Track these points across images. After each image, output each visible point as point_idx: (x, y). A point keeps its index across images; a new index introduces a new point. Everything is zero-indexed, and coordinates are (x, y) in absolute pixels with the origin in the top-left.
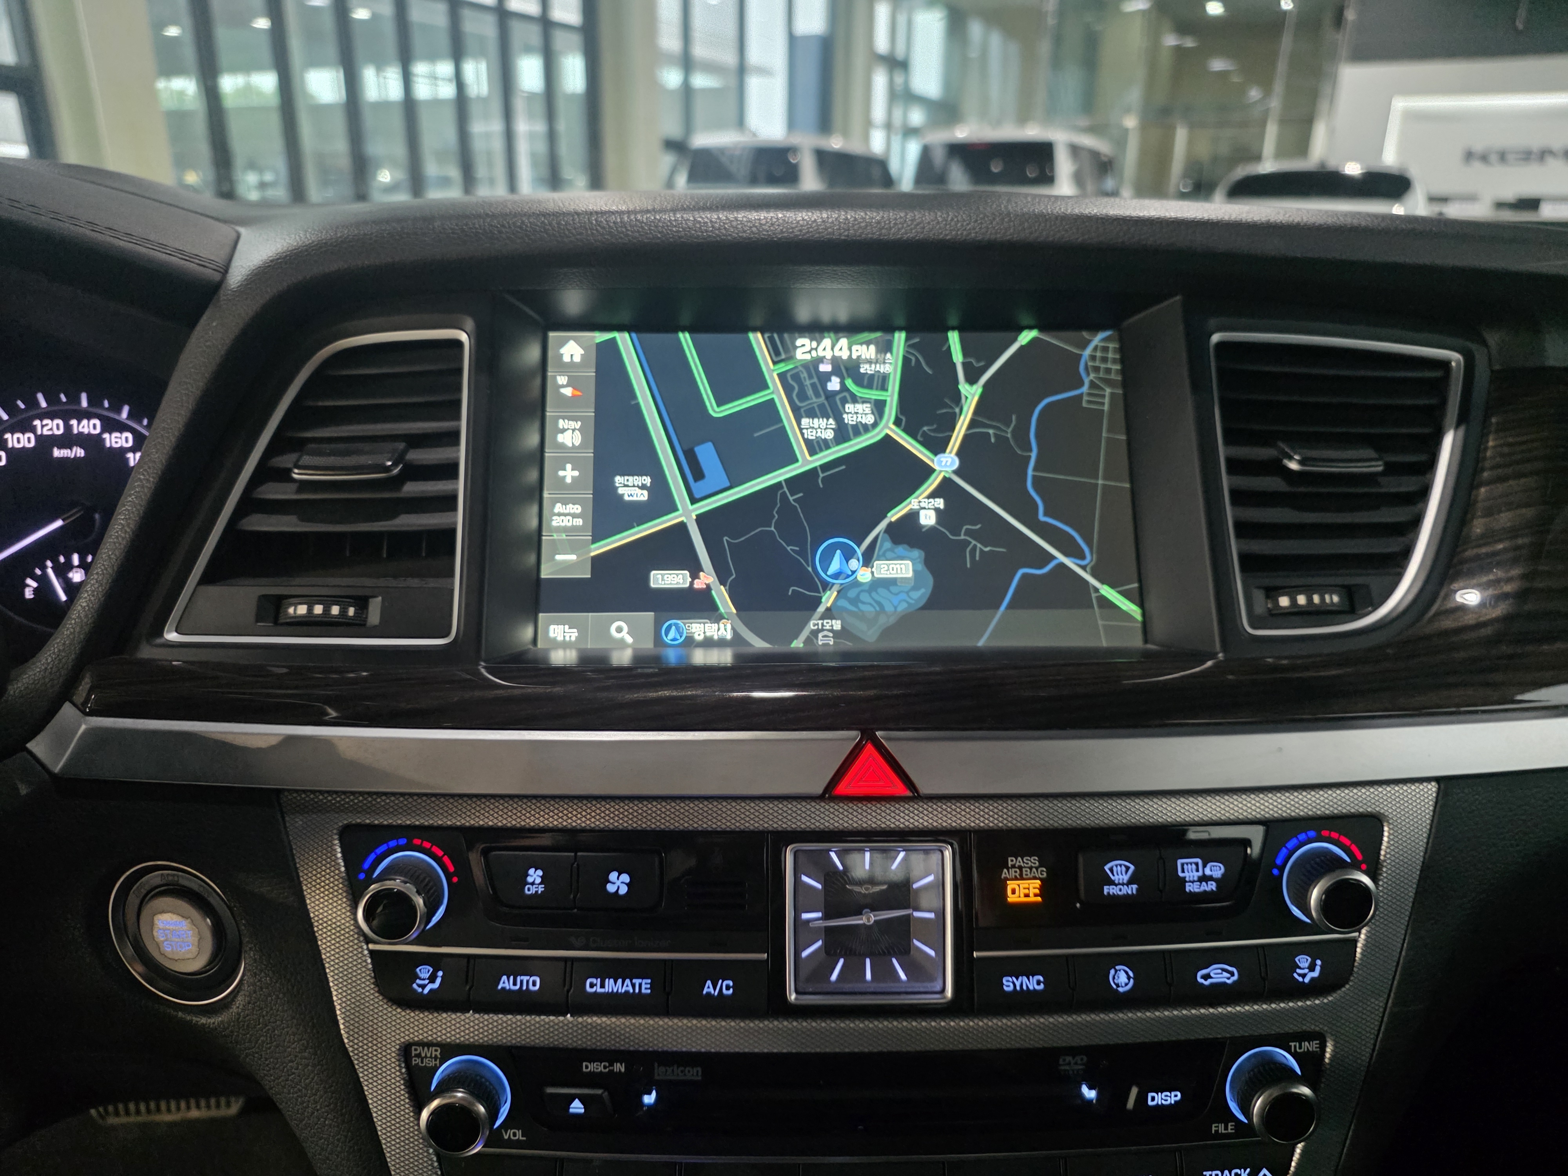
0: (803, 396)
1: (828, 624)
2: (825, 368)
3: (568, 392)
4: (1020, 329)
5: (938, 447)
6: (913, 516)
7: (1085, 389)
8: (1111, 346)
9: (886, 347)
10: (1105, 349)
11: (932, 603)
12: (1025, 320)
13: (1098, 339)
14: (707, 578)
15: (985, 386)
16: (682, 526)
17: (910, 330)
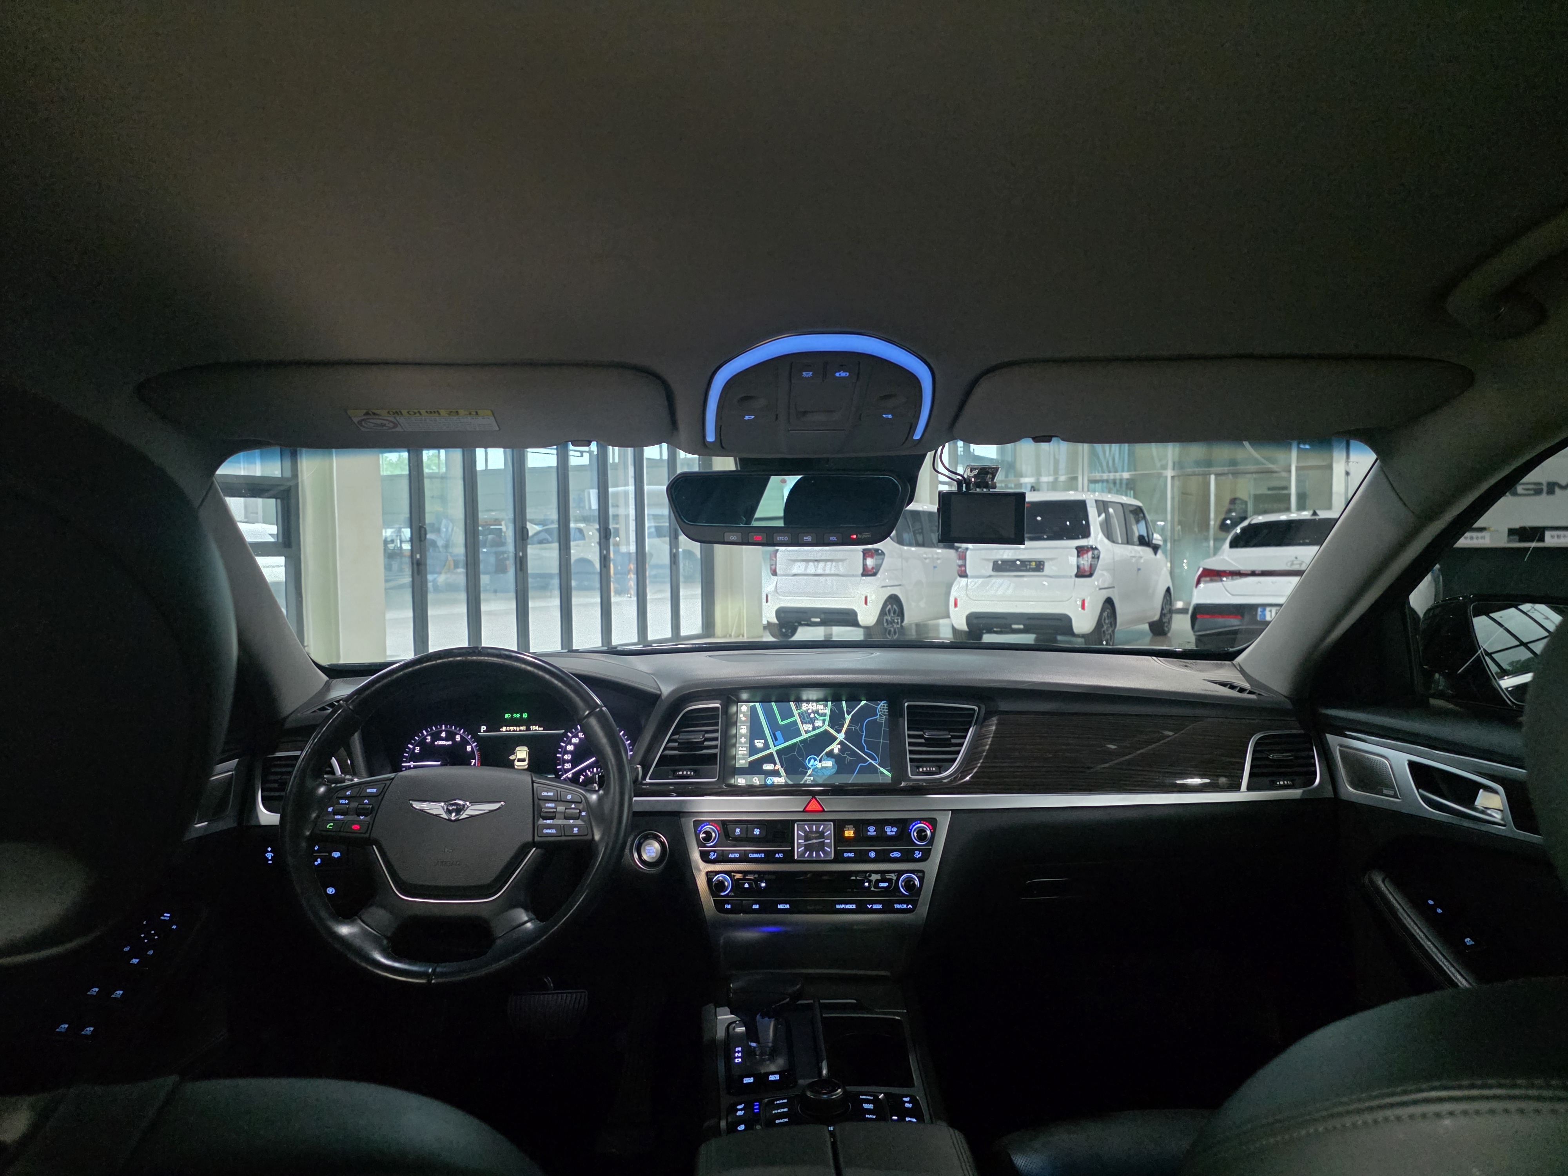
0: (804, 719)
1: (809, 778)
2: (810, 711)
3: (743, 719)
4: (861, 701)
5: (839, 732)
6: (832, 750)
7: (878, 716)
8: (885, 705)
9: (826, 706)
10: (884, 706)
11: (837, 773)
12: (863, 699)
13: (882, 703)
14: (778, 766)
15: (852, 716)
16: (771, 754)
17: (832, 701)
